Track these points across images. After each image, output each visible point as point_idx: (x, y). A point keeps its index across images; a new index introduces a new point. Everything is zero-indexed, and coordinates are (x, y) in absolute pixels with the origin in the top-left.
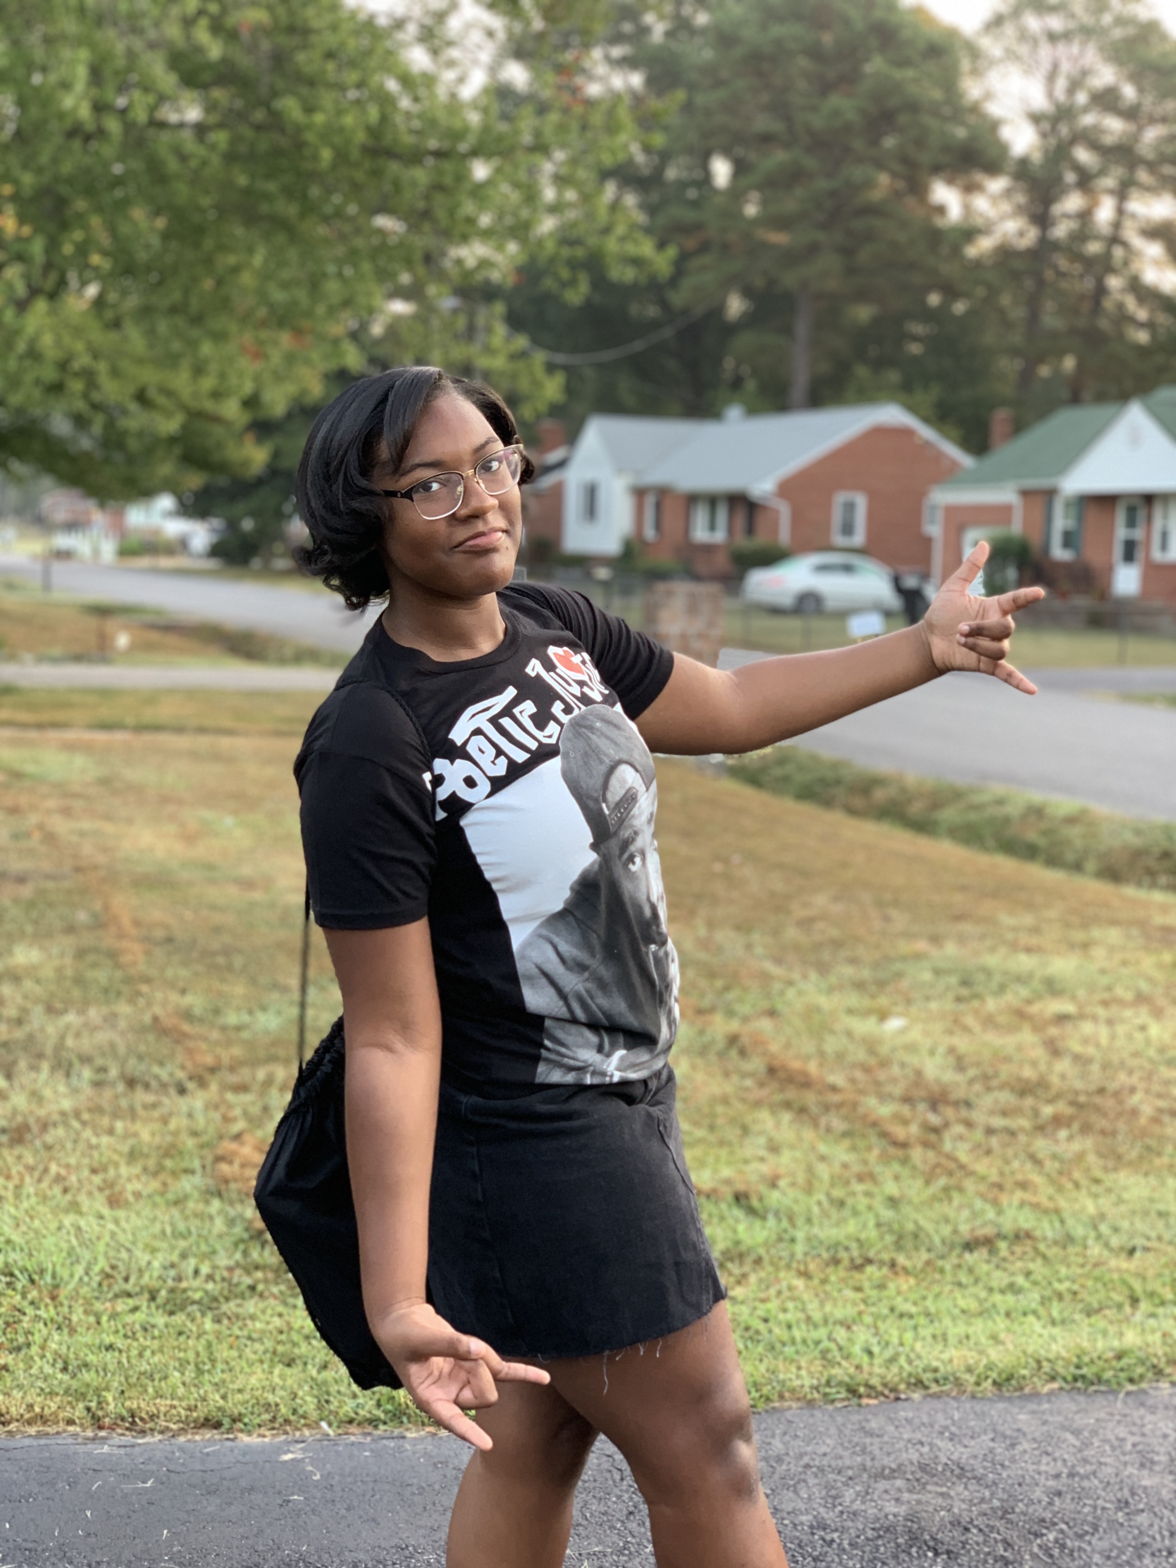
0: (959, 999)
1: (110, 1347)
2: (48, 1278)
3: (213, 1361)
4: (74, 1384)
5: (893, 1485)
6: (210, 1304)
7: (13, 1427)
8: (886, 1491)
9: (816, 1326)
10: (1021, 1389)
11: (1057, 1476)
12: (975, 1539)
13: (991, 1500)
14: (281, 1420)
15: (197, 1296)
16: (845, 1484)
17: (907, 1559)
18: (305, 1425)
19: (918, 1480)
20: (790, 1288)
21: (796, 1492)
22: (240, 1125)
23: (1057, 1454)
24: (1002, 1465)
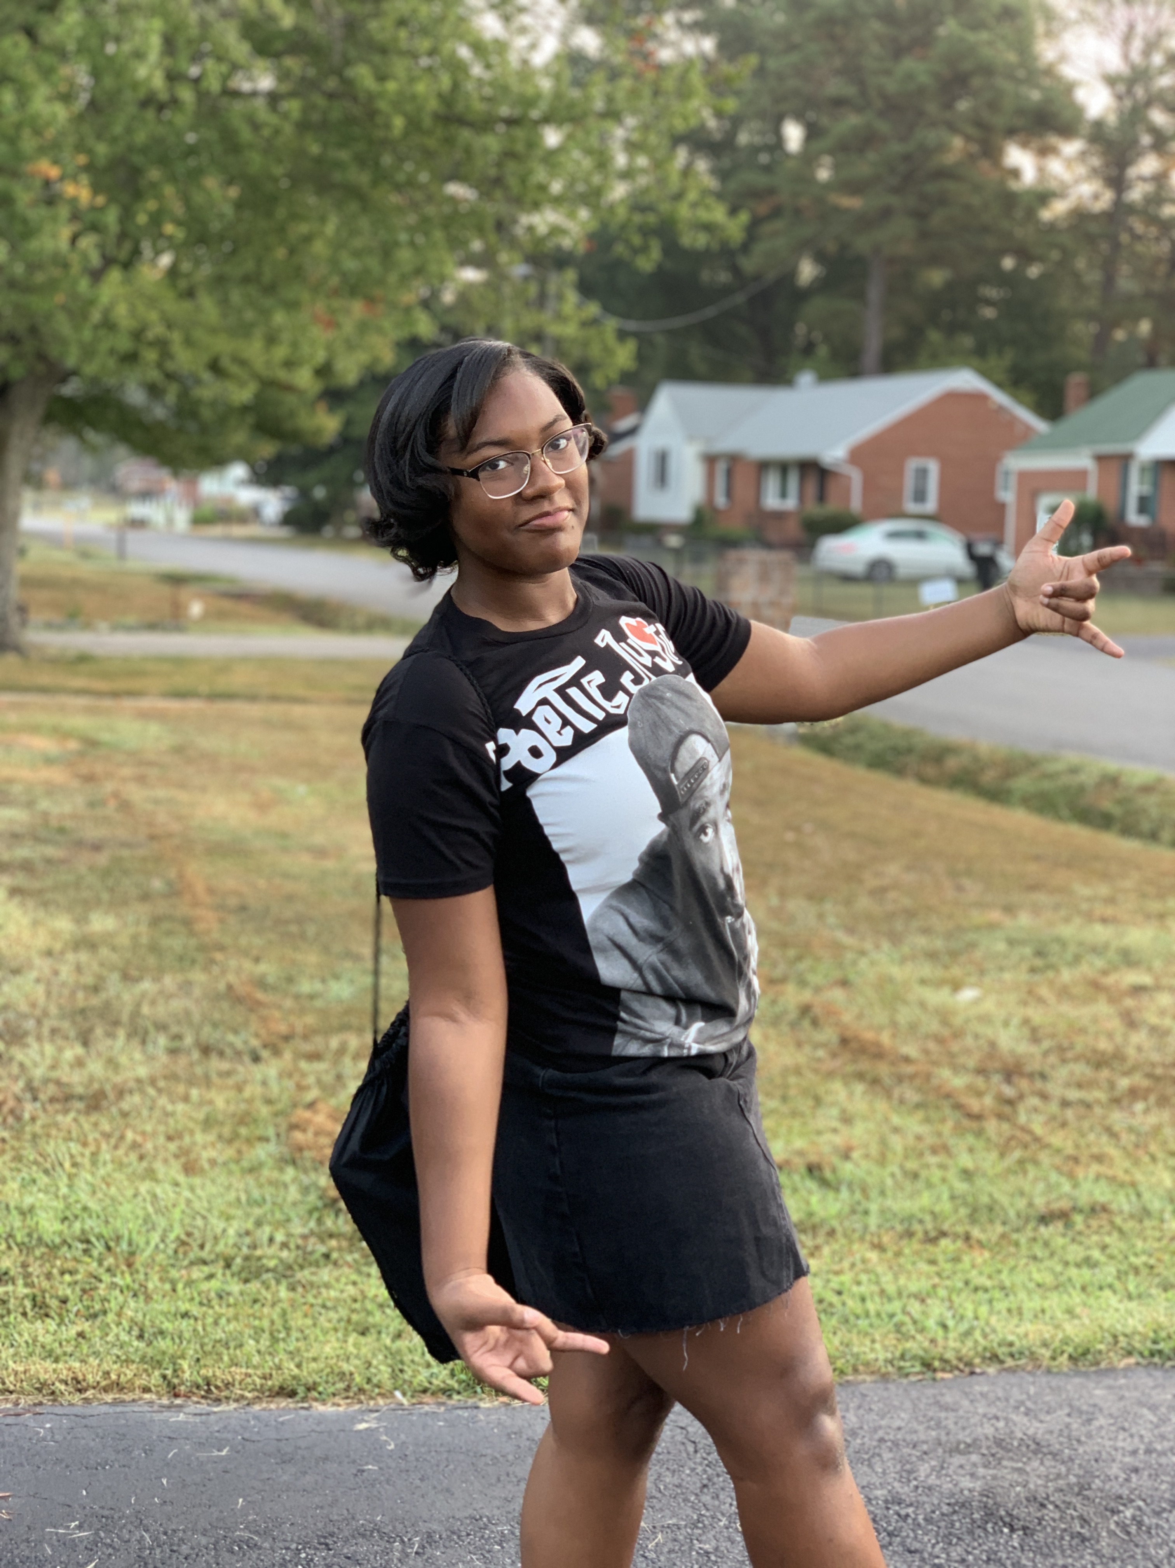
0: (1033, 970)
1: (185, 1315)
2: (124, 1246)
3: (288, 1329)
4: (150, 1351)
5: (968, 1460)
6: (285, 1272)
7: (89, 1394)
8: (961, 1467)
9: (890, 1299)
10: (1097, 1363)
11: (1134, 1453)
12: (1052, 1515)
13: (1067, 1475)
14: (355, 1389)
15: (272, 1264)
16: (920, 1459)
17: (982, 1535)
18: (379, 1394)
19: (993, 1455)
20: (864, 1261)
21: (870, 1466)
22: (313, 1094)
23: (1134, 1430)
24: (1079, 1441)
